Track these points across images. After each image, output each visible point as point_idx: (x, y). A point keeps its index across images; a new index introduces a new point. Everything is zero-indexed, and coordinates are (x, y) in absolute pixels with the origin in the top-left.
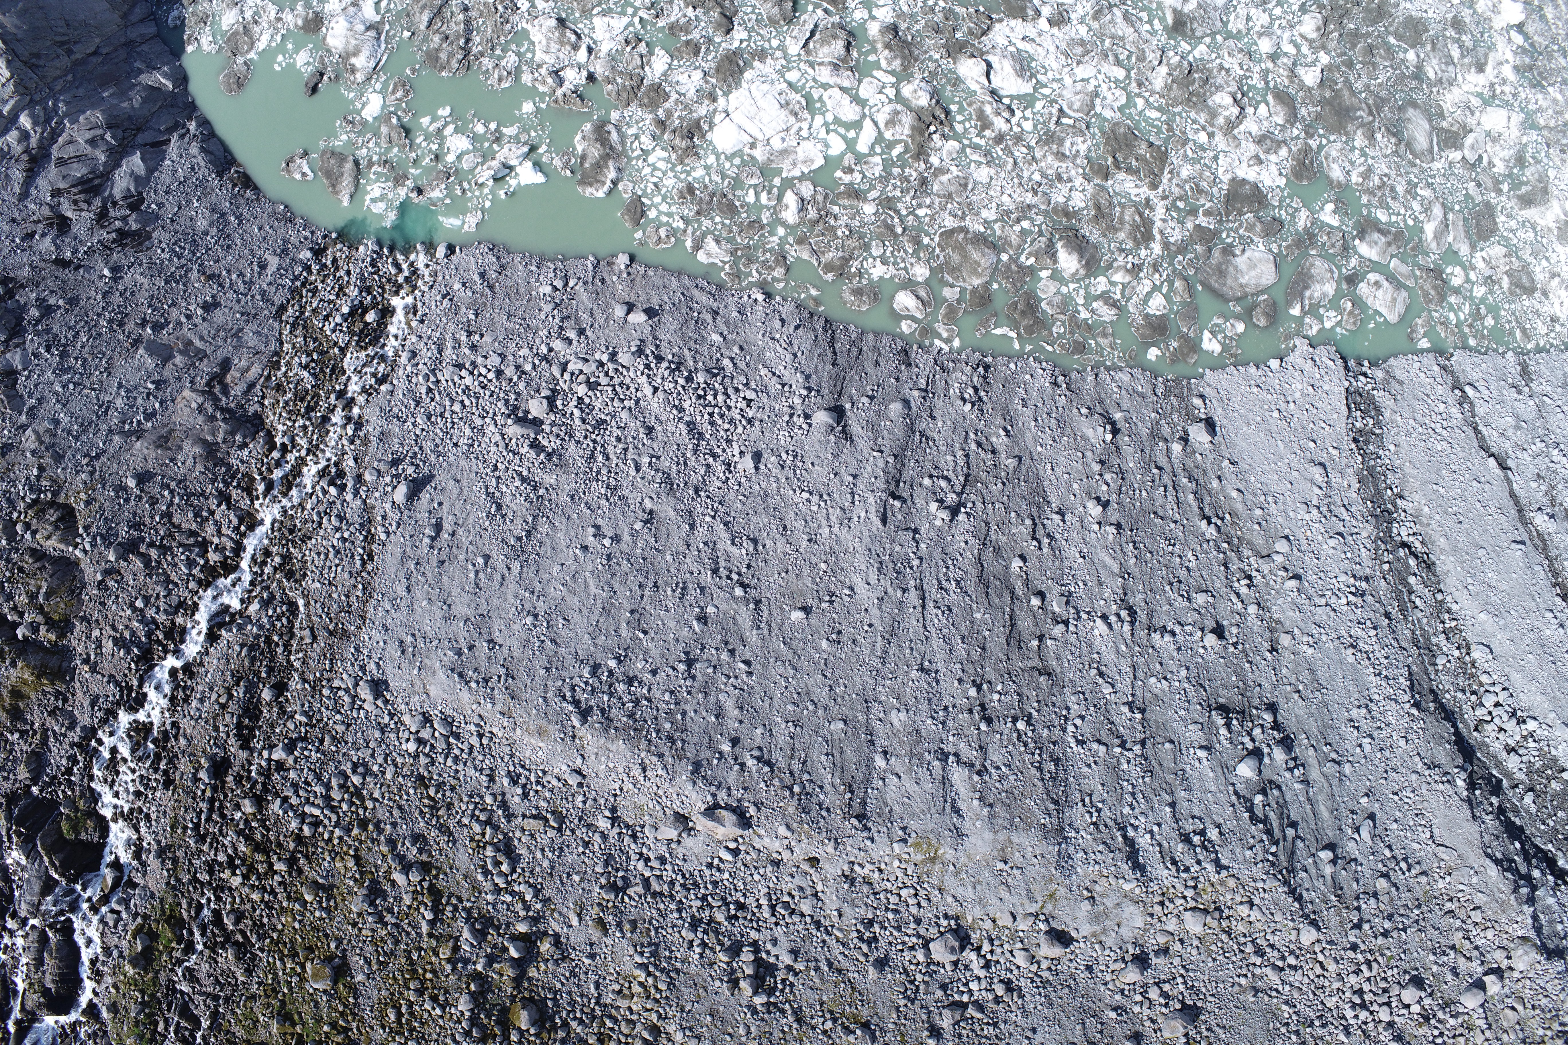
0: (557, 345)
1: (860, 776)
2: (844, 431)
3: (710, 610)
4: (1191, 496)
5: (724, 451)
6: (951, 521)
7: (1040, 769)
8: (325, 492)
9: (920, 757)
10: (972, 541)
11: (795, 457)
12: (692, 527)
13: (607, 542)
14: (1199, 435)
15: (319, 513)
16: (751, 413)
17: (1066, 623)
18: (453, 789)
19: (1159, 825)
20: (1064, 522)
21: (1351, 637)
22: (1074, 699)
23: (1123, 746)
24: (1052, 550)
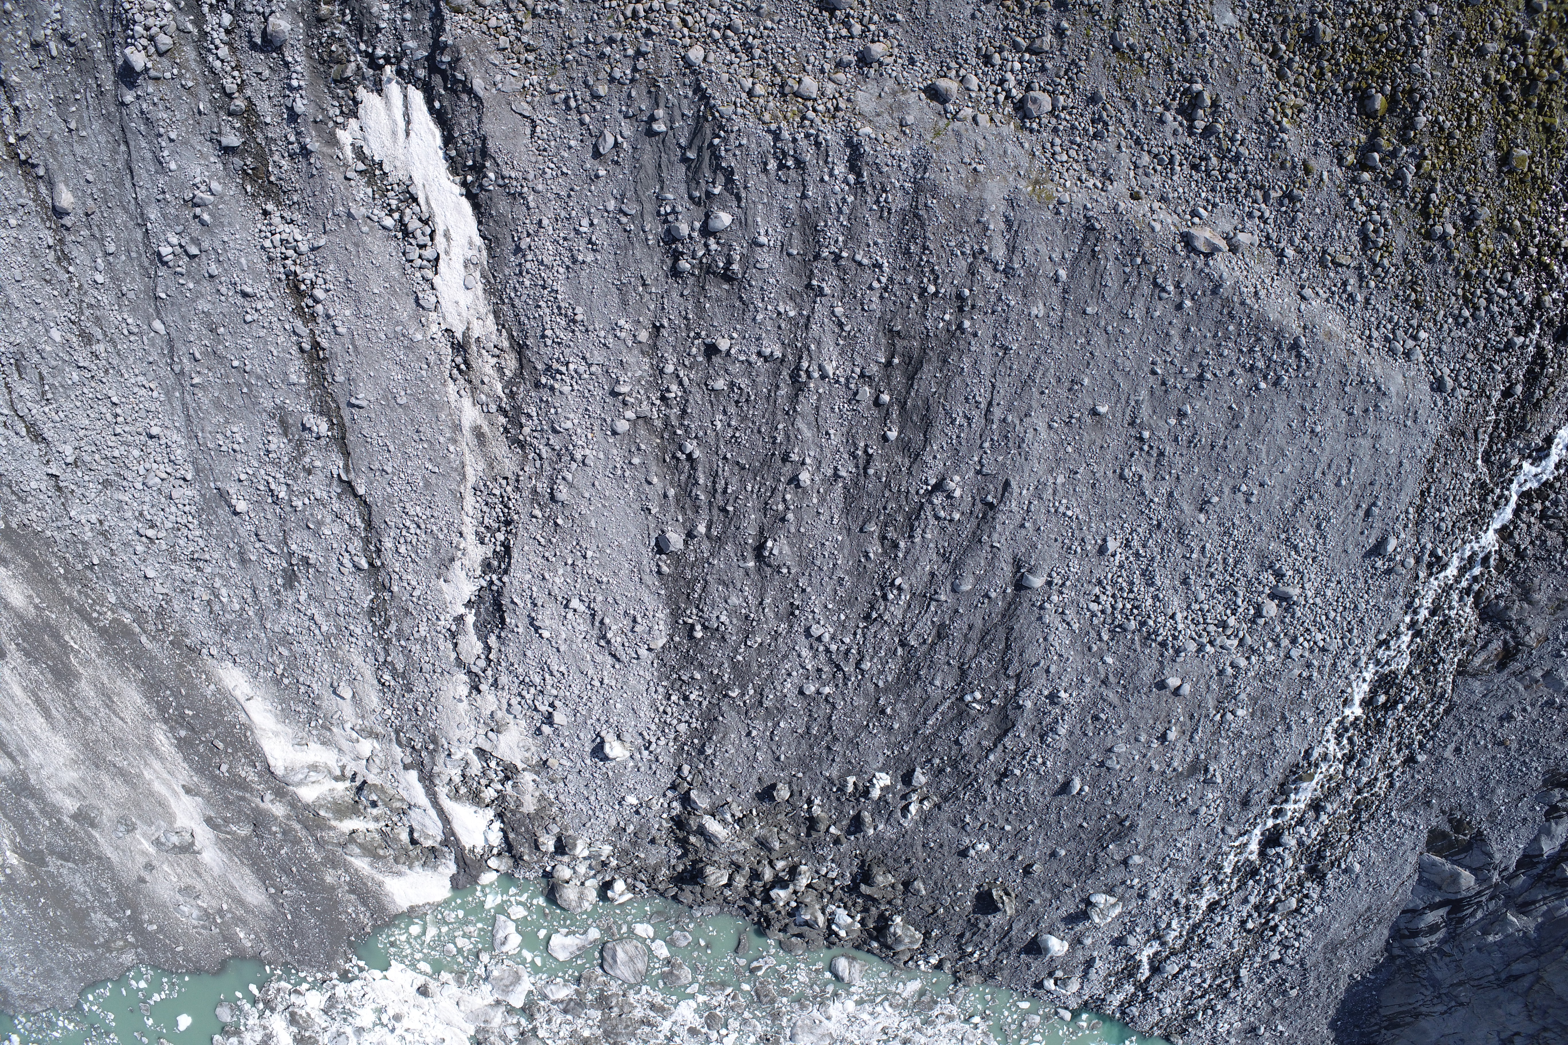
0: (1243, 663)
1: (1083, 264)
2: (1019, 568)
3: (1173, 421)
4: (701, 481)
5: (1127, 559)
6: (944, 479)
7: (925, 247)
8: (1445, 551)
9: (1029, 273)
10: (928, 458)
11: (1070, 548)
12: (1171, 494)
14: (676, 539)
15: (1454, 534)
16: (1097, 590)
17: (862, 375)
18: (1397, 297)
19: (822, 180)
20: (836, 469)
21: (573, 331)
22: (873, 306)
23: (837, 257)
24: (855, 444)
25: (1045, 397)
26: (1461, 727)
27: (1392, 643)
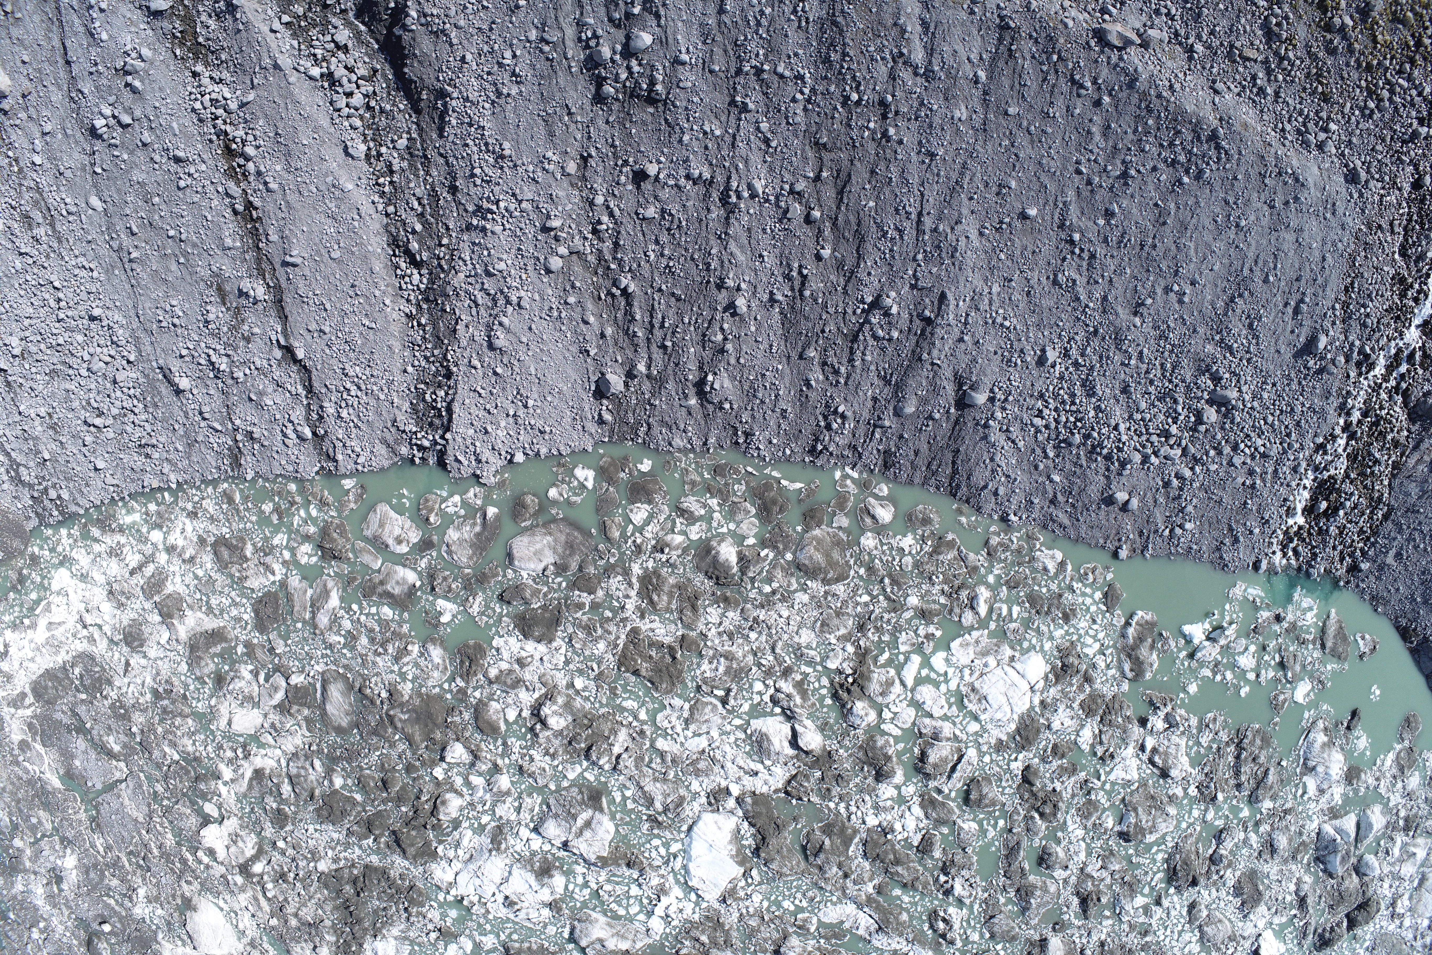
0: (1187, 473)
1: (1001, 63)
2: (961, 385)
3: (1101, 222)
4: (638, 317)
5: (1067, 369)
6: (879, 296)
7: (845, 54)
8: (1372, 349)
9: (948, 74)
10: (863, 275)
11: (1010, 361)
12: (1105, 298)
13: (1176, 288)
14: (616, 381)
15: (1379, 330)
16: (1040, 404)
17: (792, 192)
18: (1304, 89)
20: (771, 293)
21: (502, 168)
22: (798, 119)
23: (759, 71)
24: (788, 265)
25: (974, 203)
26: (1400, 531)
27: (1329, 447)
